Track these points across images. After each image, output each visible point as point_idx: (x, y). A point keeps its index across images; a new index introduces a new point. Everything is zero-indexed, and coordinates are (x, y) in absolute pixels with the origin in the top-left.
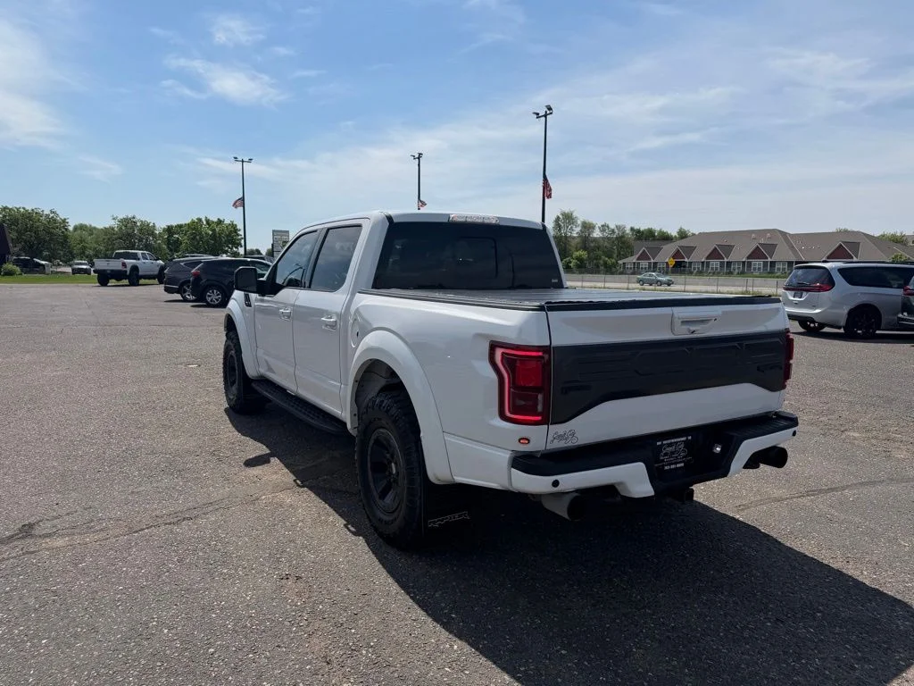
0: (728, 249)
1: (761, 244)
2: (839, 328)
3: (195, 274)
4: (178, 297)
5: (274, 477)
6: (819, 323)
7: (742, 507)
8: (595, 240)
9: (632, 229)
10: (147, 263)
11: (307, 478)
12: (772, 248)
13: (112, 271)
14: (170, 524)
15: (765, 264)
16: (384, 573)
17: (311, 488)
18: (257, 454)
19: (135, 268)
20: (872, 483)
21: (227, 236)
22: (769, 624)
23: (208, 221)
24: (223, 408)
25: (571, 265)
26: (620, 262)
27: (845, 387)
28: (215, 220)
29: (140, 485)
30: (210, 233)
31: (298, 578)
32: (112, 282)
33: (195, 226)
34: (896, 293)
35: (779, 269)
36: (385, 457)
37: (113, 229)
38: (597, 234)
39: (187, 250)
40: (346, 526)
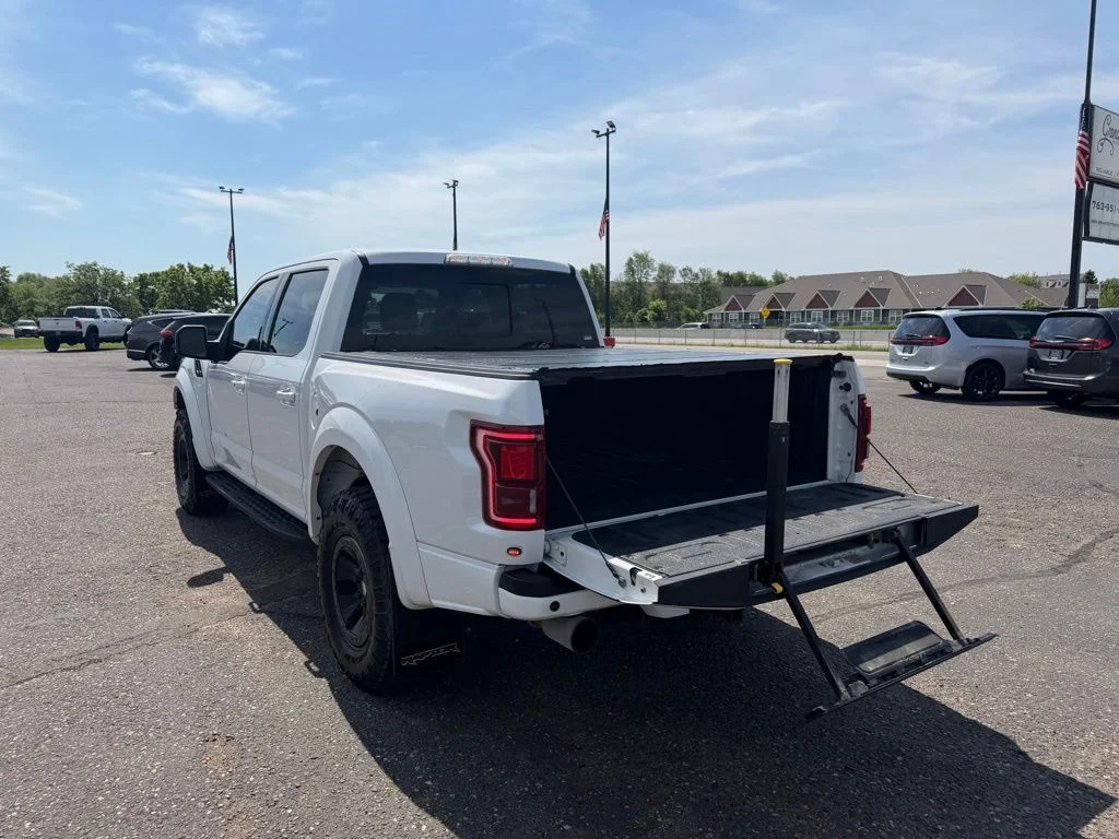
0: (833, 295)
1: (871, 289)
2: (957, 389)
3: (164, 335)
4: (145, 364)
5: (224, 600)
6: (934, 384)
7: (818, 619)
8: (675, 287)
9: (719, 273)
10: (108, 322)
11: (267, 601)
12: (883, 293)
13: (62, 332)
14: (69, 669)
15: (877, 312)
16: (346, 727)
17: (270, 614)
18: (207, 570)
19: (93, 329)
20: (980, 582)
21: (216, 285)
22: (835, 775)
23: (191, 268)
24: (175, 509)
25: (648, 317)
26: (706, 313)
27: (959, 462)
28: (202, 266)
29: (39, 617)
30: (195, 282)
31: (229, 739)
32: (64, 347)
33: (175, 275)
34: (1021, 345)
35: (892, 319)
36: (354, 573)
37: (68, 279)
38: (677, 279)
39: (165, 304)
40: (307, 664)
